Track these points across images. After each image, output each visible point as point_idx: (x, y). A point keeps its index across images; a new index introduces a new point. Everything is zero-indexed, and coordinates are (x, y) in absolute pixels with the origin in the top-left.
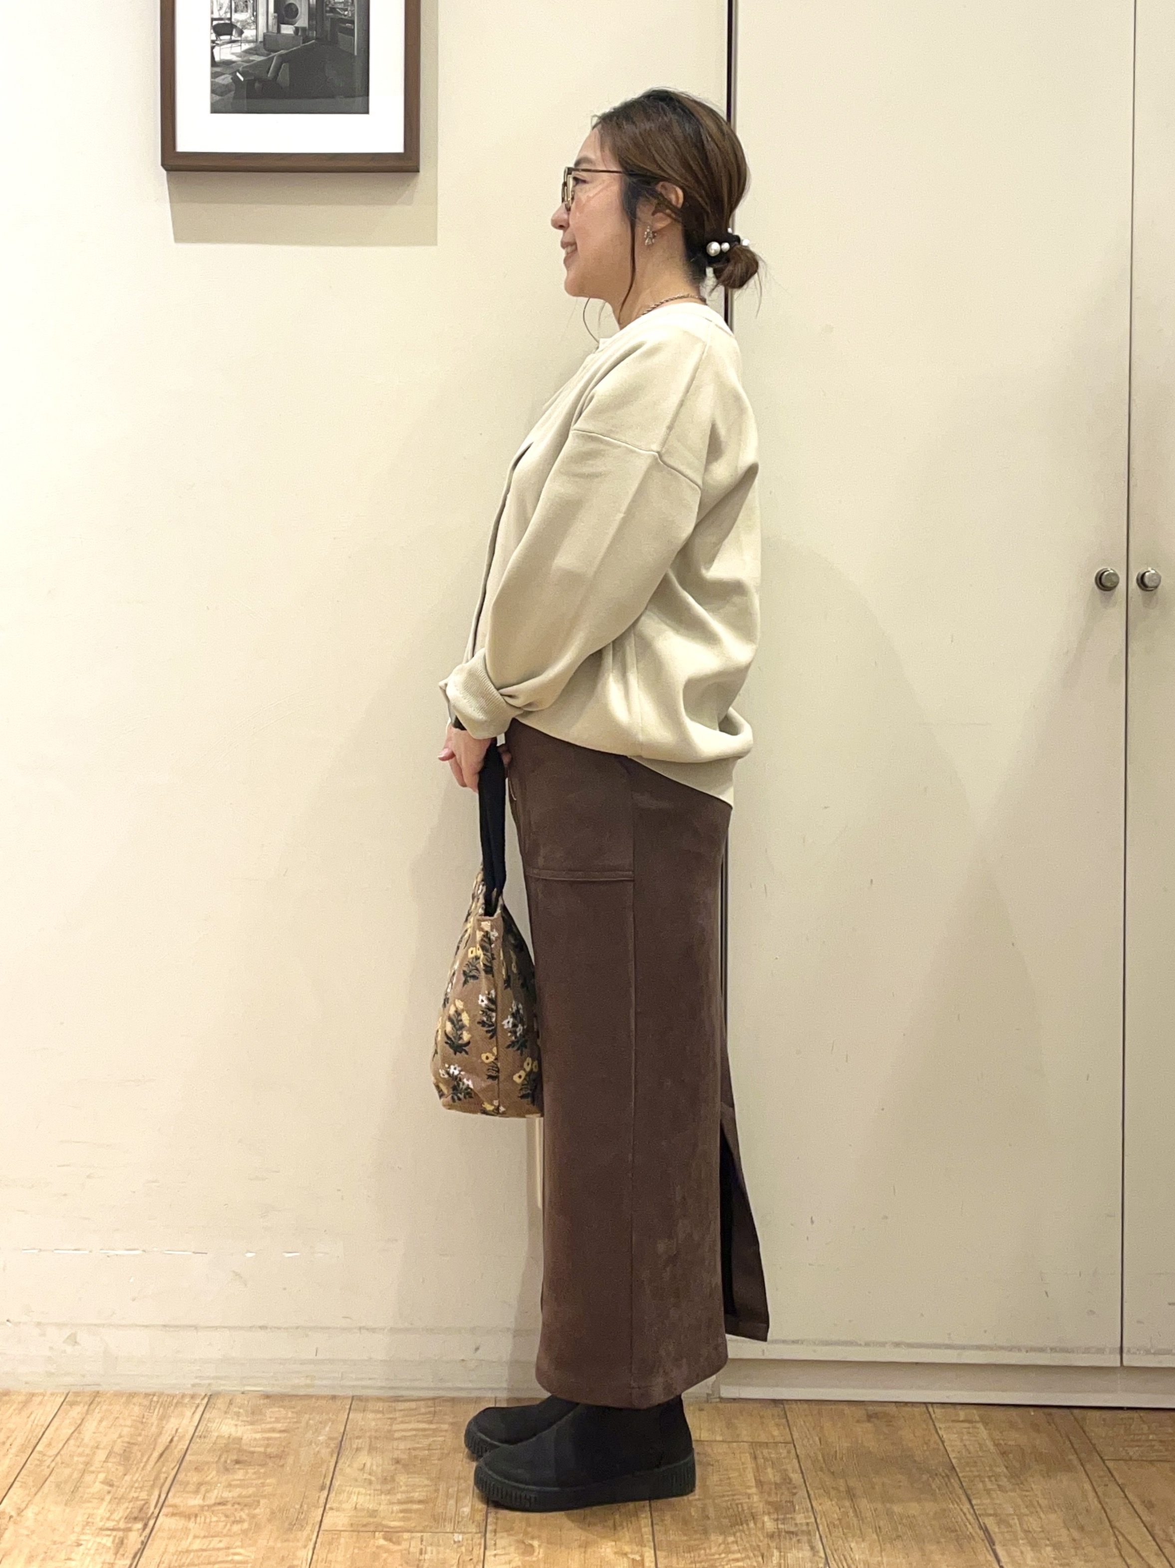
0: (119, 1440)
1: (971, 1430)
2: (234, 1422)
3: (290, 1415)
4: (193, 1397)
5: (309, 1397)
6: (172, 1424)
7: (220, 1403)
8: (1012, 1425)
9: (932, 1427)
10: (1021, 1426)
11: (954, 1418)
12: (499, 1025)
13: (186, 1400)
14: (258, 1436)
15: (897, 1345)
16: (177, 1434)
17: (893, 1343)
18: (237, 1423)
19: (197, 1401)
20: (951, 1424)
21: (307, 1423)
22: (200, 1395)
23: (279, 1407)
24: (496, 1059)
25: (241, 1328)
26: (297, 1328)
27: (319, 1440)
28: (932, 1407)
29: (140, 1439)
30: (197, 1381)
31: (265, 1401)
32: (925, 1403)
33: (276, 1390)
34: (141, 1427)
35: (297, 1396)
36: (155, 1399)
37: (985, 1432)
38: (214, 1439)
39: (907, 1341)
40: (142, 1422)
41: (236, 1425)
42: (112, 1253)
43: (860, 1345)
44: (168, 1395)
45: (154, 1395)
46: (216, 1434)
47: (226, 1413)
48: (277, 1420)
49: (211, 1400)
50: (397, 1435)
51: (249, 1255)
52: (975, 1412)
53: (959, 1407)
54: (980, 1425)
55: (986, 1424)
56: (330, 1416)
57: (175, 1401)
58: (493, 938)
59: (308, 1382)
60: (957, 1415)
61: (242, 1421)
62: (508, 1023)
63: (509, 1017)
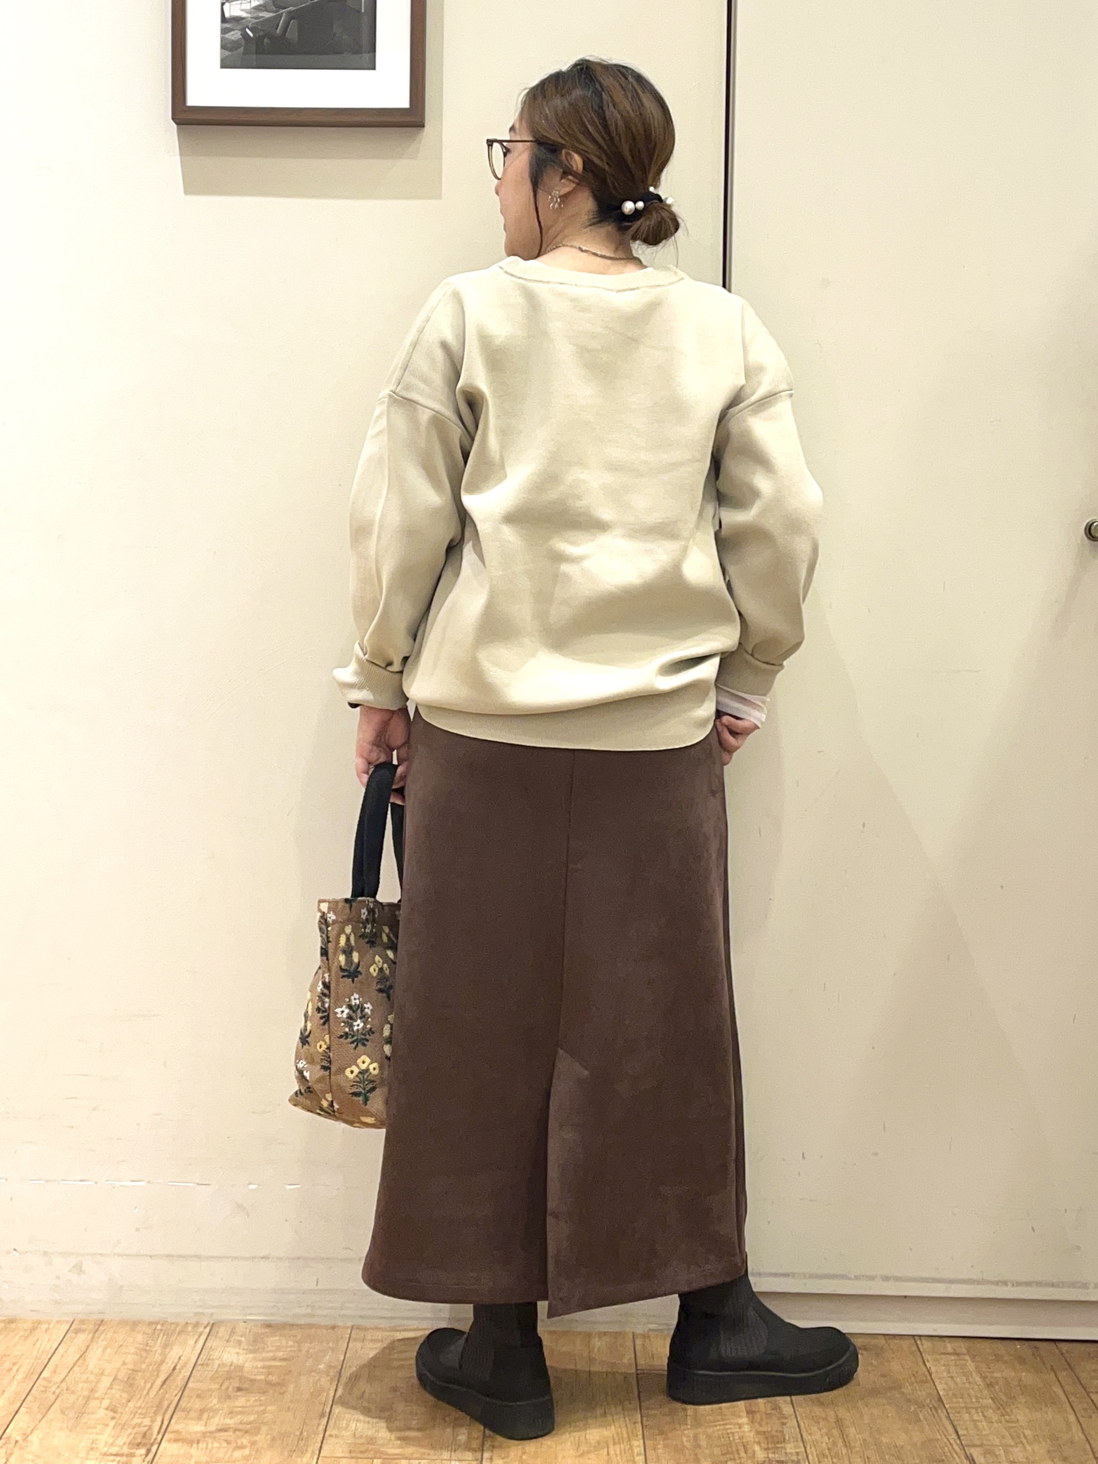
0: (123, 1367)
1: (958, 1363)
2: (235, 1351)
3: (290, 1343)
4: (197, 1325)
5: (310, 1326)
6: (174, 1353)
7: (222, 1331)
8: (998, 1358)
9: (920, 1360)
10: (1006, 1358)
11: (942, 1351)
12: (331, 1012)
13: (190, 1328)
14: (260, 1364)
15: (886, 1278)
16: (181, 1362)
17: (882, 1277)
18: (238, 1351)
19: (201, 1329)
20: (939, 1357)
21: (308, 1351)
22: (203, 1324)
23: (280, 1336)
24: (328, 1048)
25: (245, 1259)
26: (298, 1258)
27: (320, 1369)
28: (920, 1339)
29: (144, 1366)
30: (201, 1310)
31: (267, 1330)
32: (913, 1336)
33: (278, 1319)
34: (144, 1355)
35: (298, 1325)
36: (159, 1327)
37: (973, 1364)
38: (216, 1366)
39: (898, 1274)
40: (145, 1349)
41: (238, 1353)
42: (117, 1184)
43: (850, 1279)
44: (172, 1323)
45: (158, 1323)
46: (218, 1362)
47: (228, 1341)
48: (279, 1349)
49: (214, 1329)
50: (396, 1364)
51: (252, 1187)
52: (962, 1345)
53: (947, 1340)
54: (967, 1357)
55: (973, 1358)
56: (331, 1344)
57: (178, 1330)
58: (330, 921)
59: (309, 1311)
60: (945, 1347)
61: (243, 1349)
62: (343, 1012)
63: (344, 1006)
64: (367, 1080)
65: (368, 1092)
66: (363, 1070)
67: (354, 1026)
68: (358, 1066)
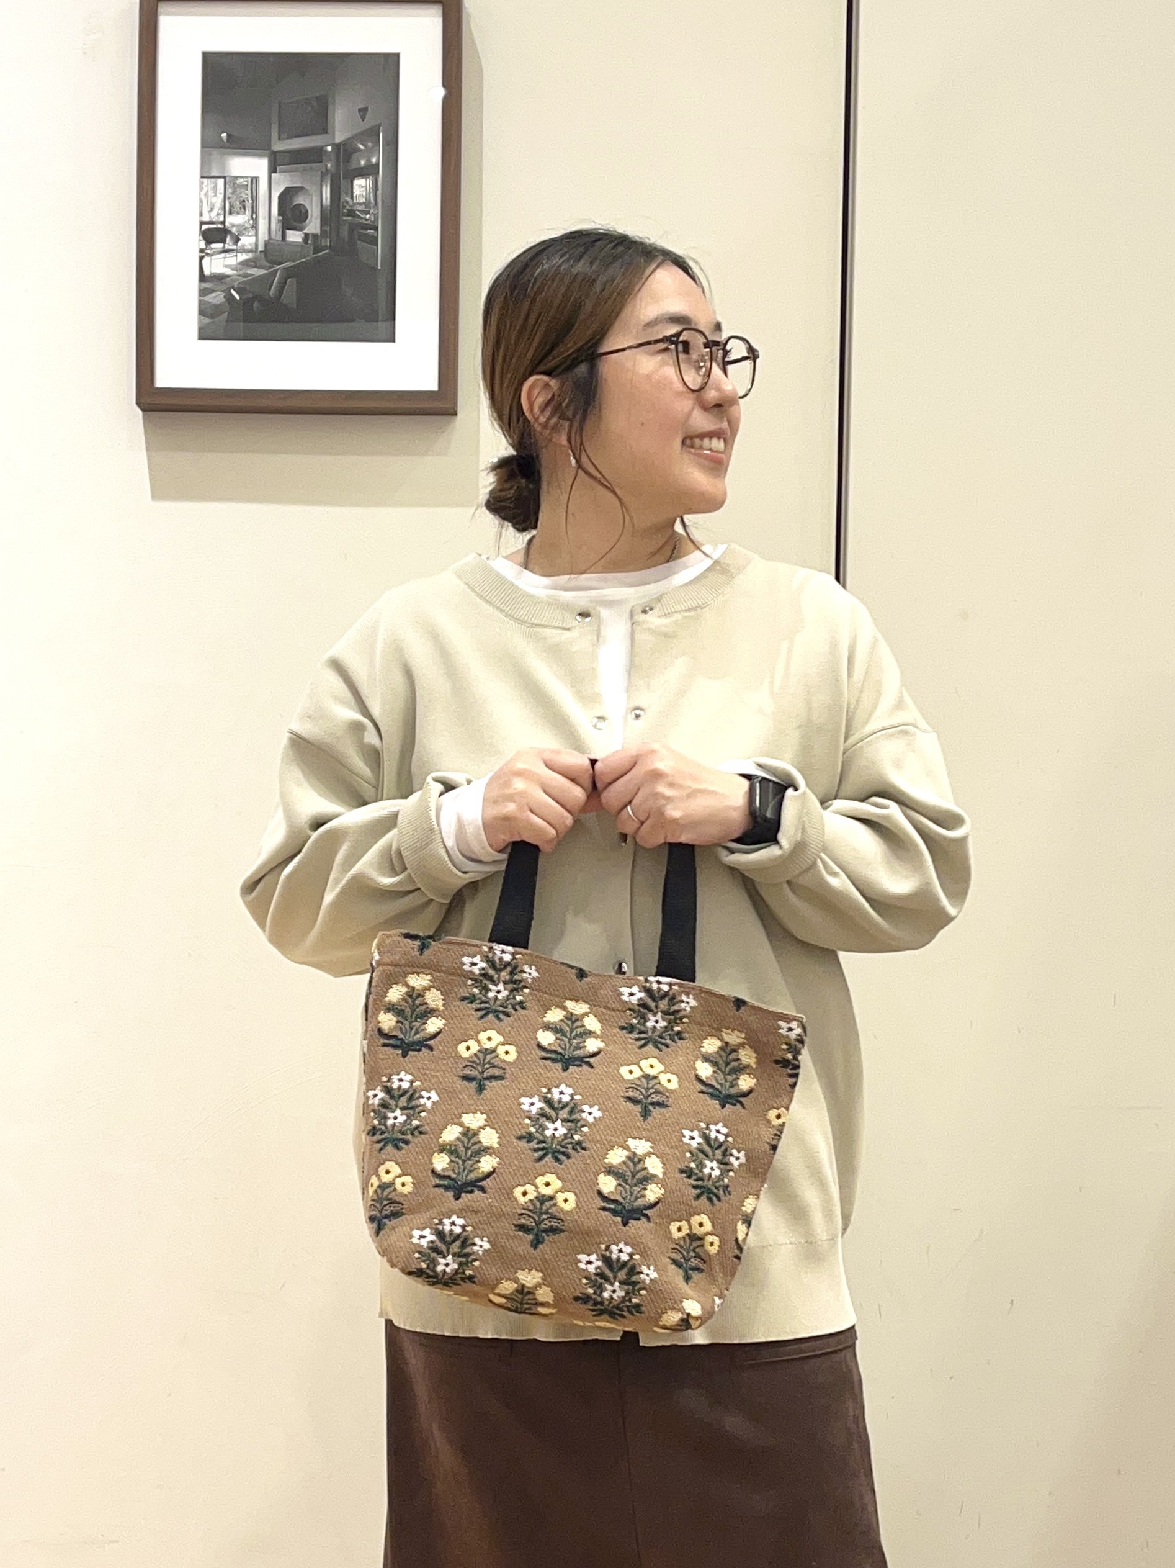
62: (375, 1096)
63: (379, 1088)
64: (387, 1199)
65: (386, 1217)
66: (385, 1183)
67: (389, 1118)
68: (378, 1176)
